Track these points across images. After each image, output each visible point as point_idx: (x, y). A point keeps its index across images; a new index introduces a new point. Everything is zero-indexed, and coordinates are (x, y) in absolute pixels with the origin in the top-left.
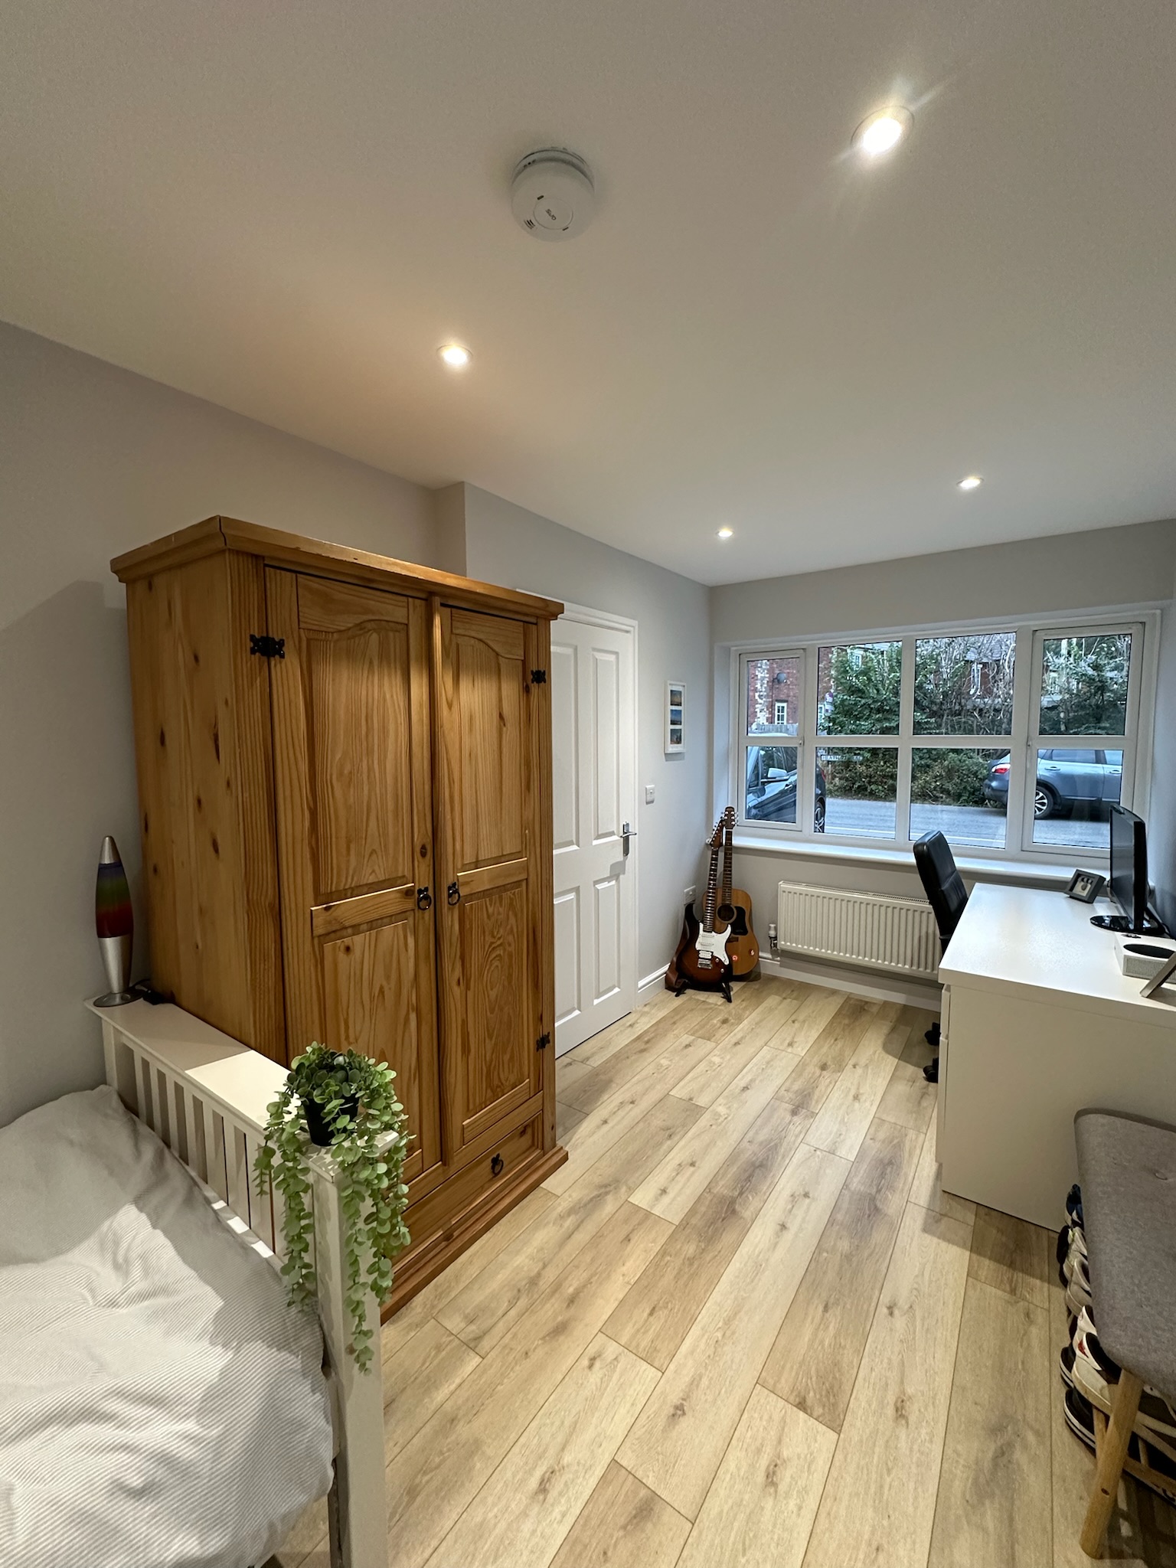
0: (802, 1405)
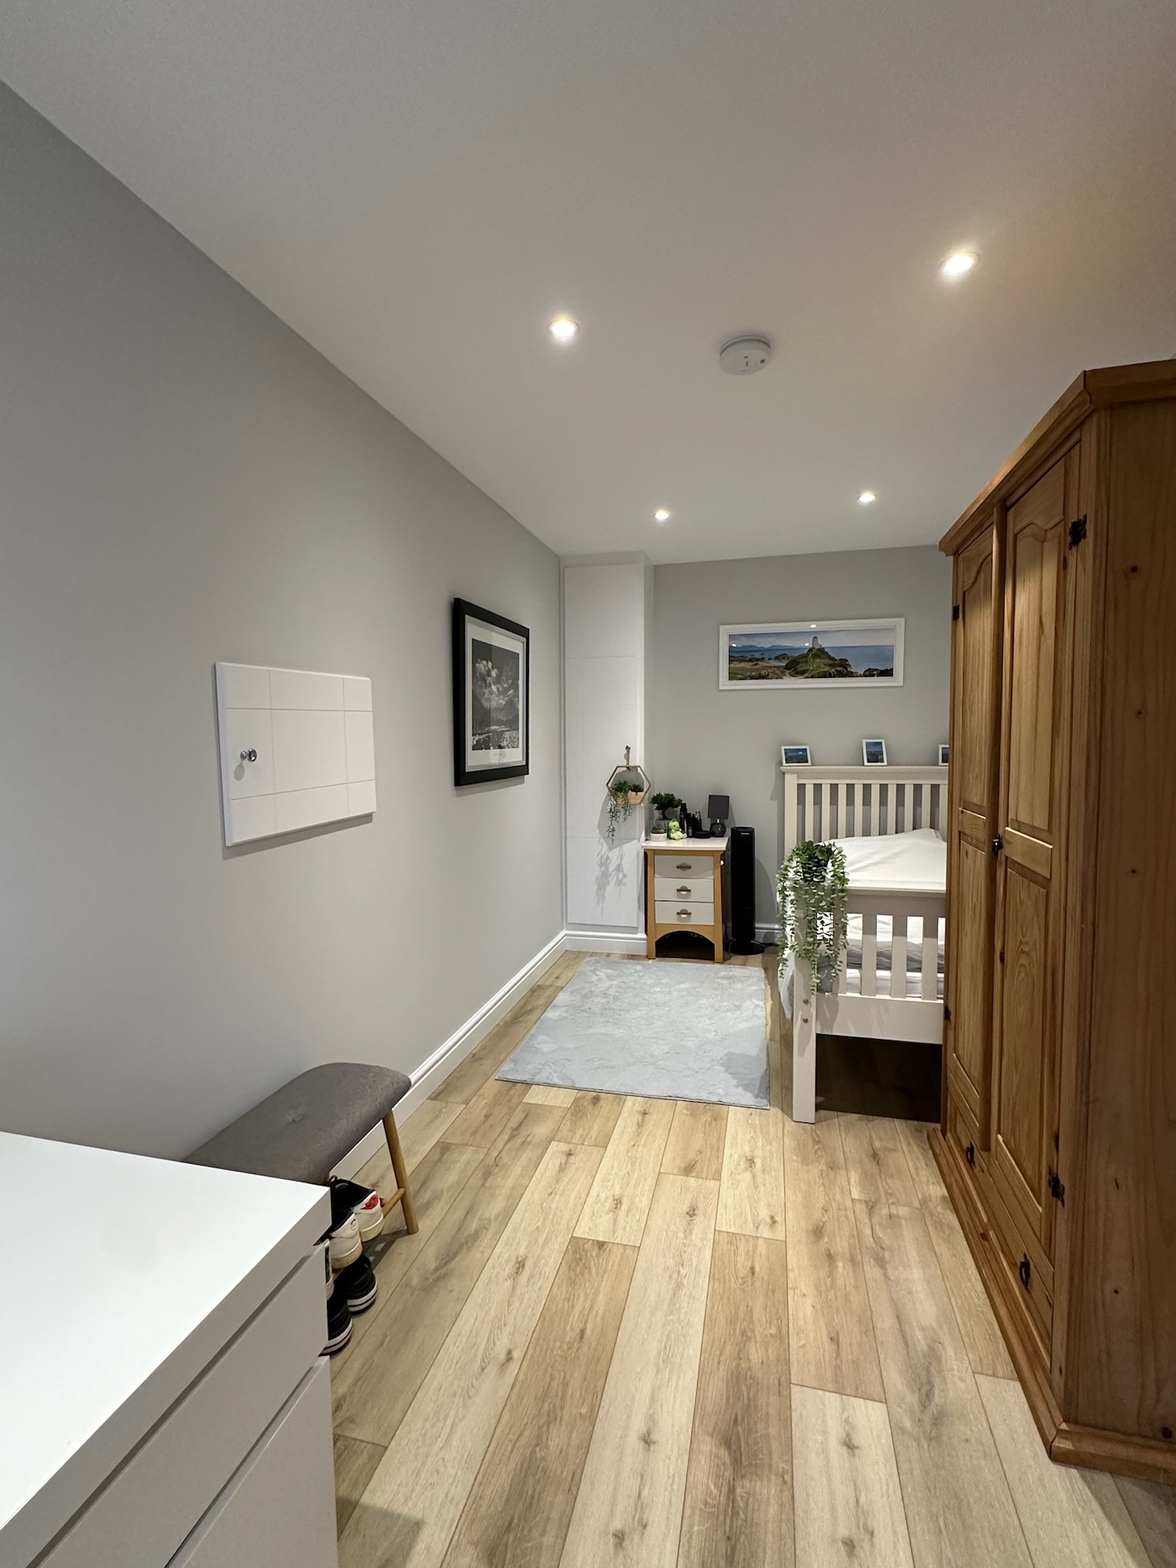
0: (601, 1245)
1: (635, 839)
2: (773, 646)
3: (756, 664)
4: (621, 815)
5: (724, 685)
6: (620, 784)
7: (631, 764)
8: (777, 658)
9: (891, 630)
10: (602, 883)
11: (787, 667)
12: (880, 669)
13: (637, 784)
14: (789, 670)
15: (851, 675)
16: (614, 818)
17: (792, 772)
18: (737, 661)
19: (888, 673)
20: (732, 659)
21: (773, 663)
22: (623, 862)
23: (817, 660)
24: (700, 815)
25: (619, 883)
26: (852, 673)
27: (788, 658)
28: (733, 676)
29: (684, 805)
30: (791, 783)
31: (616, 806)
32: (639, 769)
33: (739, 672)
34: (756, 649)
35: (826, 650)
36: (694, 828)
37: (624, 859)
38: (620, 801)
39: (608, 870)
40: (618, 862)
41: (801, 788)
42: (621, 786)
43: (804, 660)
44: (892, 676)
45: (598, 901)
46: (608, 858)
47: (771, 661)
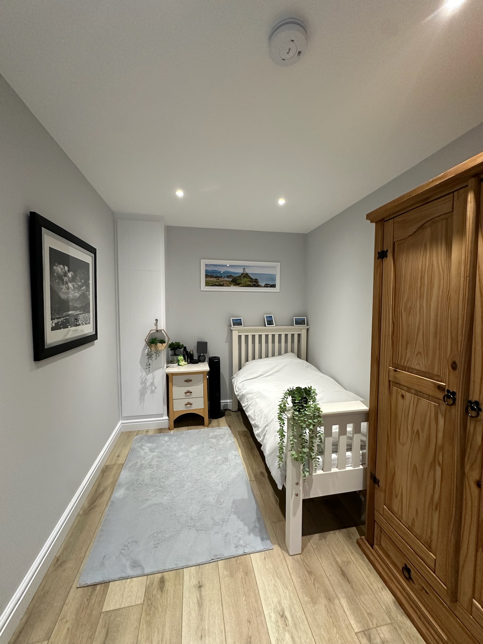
1: (161, 368)
2: (226, 271)
3: (218, 279)
4: (154, 356)
5: (203, 288)
6: (153, 339)
7: (159, 329)
8: (228, 277)
9: (274, 267)
10: (143, 393)
11: (232, 281)
12: (271, 284)
13: (162, 339)
14: (233, 283)
15: (259, 286)
16: (150, 359)
17: (235, 330)
18: (209, 277)
19: (274, 286)
20: (207, 276)
21: (226, 279)
22: (155, 381)
23: (245, 279)
24: (193, 352)
25: (152, 392)
26: (259, 285)
27: (233, 277)
28: (207, 284)
29: (185, 348)
30: (235, 335)
31: (151, 352)
32: (163, 331)
33: (211, 282)
34: (218, 272)
35: (249, 274)
36: (191, 359)
37: (155, 378)
38: (153, 349)
39: (146, 386)
40: (152, 381)
41: (240, 337)
42: (154, 341)
43: (240, 278)
44: (275, 287)
45: (141, 402)
46: (146, 379)
47: (225, 278)
